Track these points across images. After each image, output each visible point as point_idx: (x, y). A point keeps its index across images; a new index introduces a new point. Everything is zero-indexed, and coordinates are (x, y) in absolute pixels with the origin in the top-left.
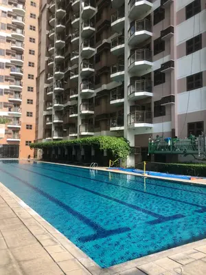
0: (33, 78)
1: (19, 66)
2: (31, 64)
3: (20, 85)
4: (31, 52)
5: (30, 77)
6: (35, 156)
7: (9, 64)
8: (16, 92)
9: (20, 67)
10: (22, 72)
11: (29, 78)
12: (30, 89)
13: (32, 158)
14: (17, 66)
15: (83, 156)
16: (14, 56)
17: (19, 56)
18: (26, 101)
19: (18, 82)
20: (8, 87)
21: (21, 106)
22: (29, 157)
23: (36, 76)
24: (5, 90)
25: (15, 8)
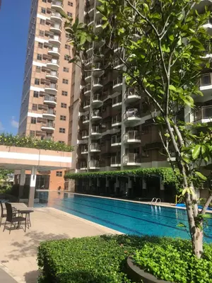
0: (65, 107)
1: (53, 94)
2: (64, 93)
3: (54, 114)
4: (65, 81)
5: (64, 105)
6: (66, 187)
7: (43, 92)
8: (49, 121)
9: (54, 96)
10: (55, 101)
11: (62, 107)
12: (63, 118)
13: (62, 190)
14: (51, 95)
15: (130, 189)
16: (48, 85)
17: (53, 85)
18: (59, 130)
19: (51, 111)
20: (41, 116)
21: (53, 135)
22: (60, 188)
23: (69, 105)
24: (38, 118)
25: (51, 40)
